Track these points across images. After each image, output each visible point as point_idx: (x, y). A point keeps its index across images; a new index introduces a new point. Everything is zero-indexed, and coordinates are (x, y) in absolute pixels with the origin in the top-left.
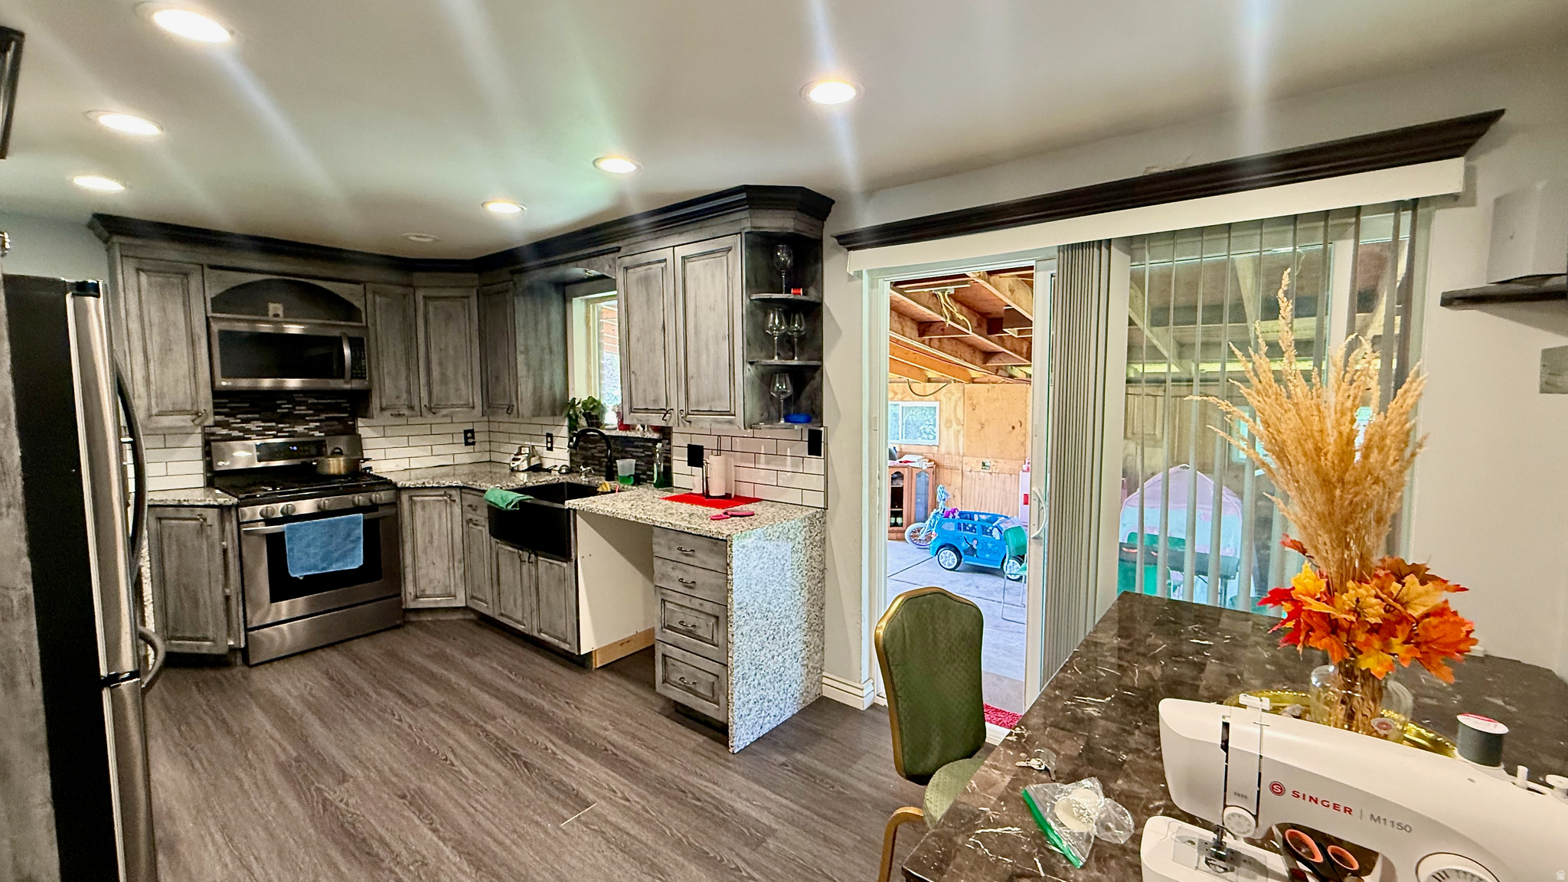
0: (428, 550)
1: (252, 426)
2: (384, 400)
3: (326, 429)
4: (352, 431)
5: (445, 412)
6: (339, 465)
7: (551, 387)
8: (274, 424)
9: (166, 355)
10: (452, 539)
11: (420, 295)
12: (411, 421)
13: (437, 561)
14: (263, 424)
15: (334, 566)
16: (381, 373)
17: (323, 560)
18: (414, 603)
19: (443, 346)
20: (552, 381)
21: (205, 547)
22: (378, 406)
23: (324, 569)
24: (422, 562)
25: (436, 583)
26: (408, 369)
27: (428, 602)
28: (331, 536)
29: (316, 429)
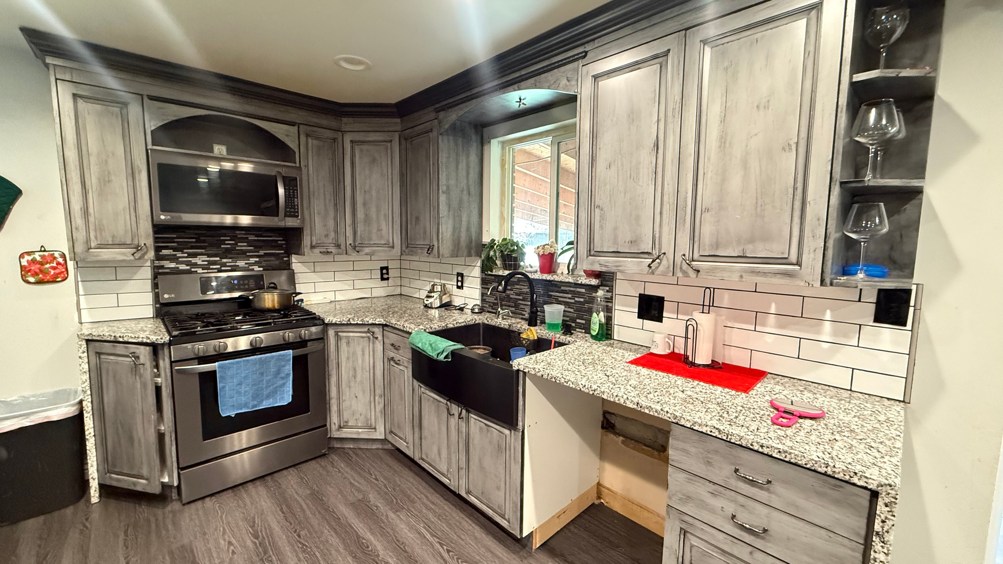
0: (352, 384)
1: (199, 260)
2: (314, 238)
3: (264, 264)
4: (287, 266)
5: (367, 250)
6: (273, 300)
7: (468, 229)
8: (218, 259)
9: (105, 185)
10: (374, 374)
11: (348, 138)
12: (337, 258)
13: (360, 395)
14: (208, 259)
15: (264, 403)
16: (312, 213)
17: (254, 398)
18: (338, 433)
19: (367, 188)
20: (469, 222)
21: (139, 385)
22: (309, 244)
23: (254, 406)
24: (346, 394)
25: (358, 416)
26: (336, 210)
27: (351, 433)
28: (262, 374)
29: (255, 263)
